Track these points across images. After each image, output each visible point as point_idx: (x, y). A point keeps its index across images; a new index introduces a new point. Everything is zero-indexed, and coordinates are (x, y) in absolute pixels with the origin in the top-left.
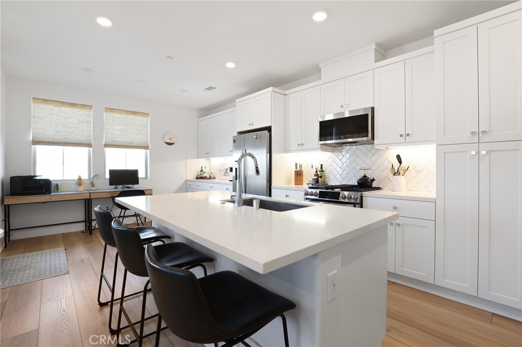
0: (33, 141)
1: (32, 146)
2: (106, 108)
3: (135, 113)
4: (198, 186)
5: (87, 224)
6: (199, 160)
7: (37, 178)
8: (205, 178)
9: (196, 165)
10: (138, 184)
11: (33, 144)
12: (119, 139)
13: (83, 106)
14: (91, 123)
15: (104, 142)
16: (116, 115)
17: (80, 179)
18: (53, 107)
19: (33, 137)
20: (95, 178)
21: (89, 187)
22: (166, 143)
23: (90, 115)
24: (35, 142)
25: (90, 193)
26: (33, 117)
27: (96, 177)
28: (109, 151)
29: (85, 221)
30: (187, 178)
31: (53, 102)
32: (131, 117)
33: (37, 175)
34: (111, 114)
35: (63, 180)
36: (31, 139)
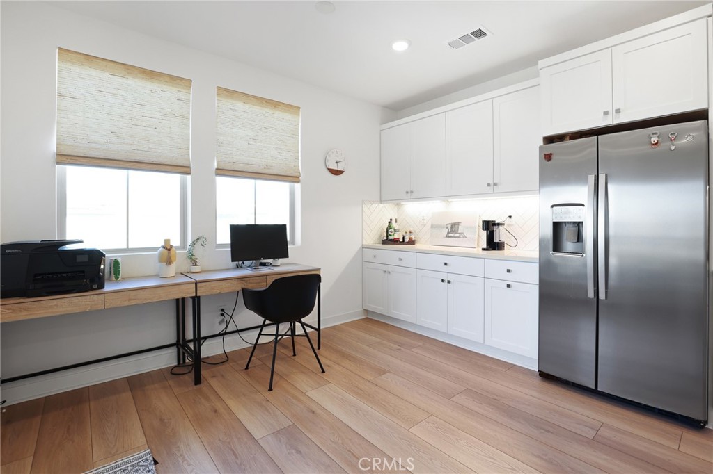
0: (58, 155)
1: (57, 166)
2: (219, 89)
3: (274, 104)
4: (401, 259)
5: (181, 350)
6: (382, 205)
7: (69, 247)
8: (395, 241)
9: (379, 216)
10: (286, 256)
11: (58, 163)
12: (246, 159)
13: (173, 80)
14: (188, 118)
15: (216, 164)
16: (239, 105)
17: (168, 248)
18: (106, 75)
19: (58, 144)
20: (198, 245)
21: (185, 265)
22: (329, 169)
23: (187, 101)
24: (65, 158)
25: (196, 284)
26: (59, 95)
27: (200, 242)
28: (224, 184)
29: (177, 344)
30: (365, 243)
31: (105, 63)
32: (266, 111)
33: (68, 237)
34: (228, 104)
35: (128, 250)
36: (55, 149)
